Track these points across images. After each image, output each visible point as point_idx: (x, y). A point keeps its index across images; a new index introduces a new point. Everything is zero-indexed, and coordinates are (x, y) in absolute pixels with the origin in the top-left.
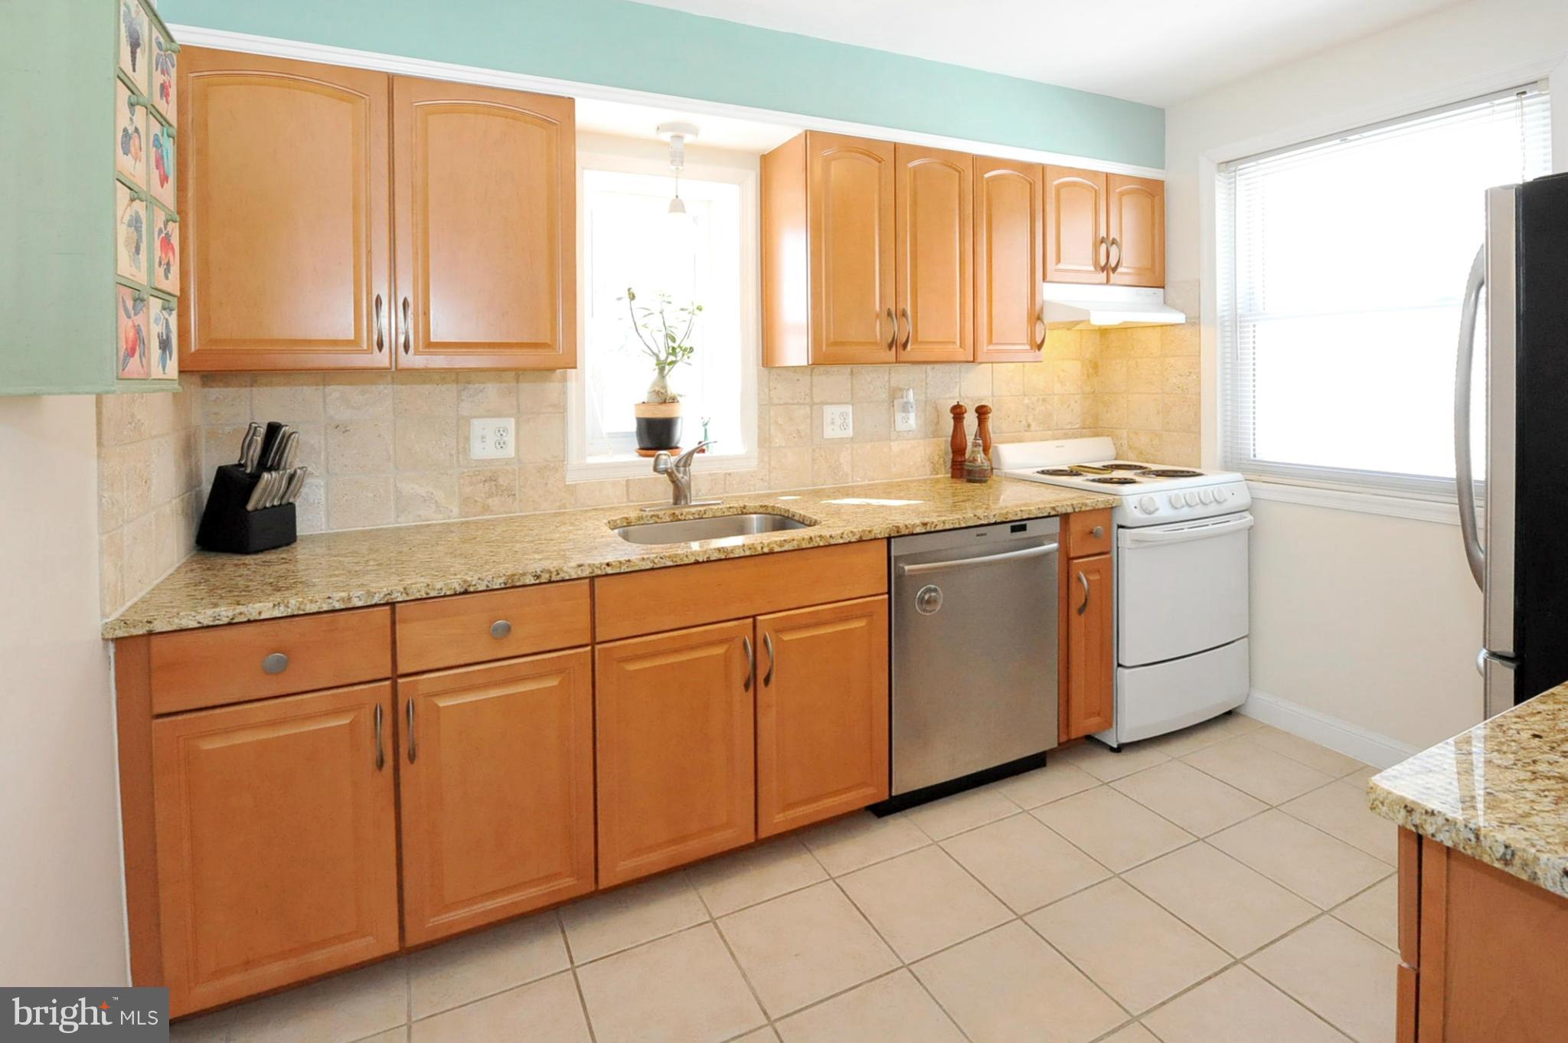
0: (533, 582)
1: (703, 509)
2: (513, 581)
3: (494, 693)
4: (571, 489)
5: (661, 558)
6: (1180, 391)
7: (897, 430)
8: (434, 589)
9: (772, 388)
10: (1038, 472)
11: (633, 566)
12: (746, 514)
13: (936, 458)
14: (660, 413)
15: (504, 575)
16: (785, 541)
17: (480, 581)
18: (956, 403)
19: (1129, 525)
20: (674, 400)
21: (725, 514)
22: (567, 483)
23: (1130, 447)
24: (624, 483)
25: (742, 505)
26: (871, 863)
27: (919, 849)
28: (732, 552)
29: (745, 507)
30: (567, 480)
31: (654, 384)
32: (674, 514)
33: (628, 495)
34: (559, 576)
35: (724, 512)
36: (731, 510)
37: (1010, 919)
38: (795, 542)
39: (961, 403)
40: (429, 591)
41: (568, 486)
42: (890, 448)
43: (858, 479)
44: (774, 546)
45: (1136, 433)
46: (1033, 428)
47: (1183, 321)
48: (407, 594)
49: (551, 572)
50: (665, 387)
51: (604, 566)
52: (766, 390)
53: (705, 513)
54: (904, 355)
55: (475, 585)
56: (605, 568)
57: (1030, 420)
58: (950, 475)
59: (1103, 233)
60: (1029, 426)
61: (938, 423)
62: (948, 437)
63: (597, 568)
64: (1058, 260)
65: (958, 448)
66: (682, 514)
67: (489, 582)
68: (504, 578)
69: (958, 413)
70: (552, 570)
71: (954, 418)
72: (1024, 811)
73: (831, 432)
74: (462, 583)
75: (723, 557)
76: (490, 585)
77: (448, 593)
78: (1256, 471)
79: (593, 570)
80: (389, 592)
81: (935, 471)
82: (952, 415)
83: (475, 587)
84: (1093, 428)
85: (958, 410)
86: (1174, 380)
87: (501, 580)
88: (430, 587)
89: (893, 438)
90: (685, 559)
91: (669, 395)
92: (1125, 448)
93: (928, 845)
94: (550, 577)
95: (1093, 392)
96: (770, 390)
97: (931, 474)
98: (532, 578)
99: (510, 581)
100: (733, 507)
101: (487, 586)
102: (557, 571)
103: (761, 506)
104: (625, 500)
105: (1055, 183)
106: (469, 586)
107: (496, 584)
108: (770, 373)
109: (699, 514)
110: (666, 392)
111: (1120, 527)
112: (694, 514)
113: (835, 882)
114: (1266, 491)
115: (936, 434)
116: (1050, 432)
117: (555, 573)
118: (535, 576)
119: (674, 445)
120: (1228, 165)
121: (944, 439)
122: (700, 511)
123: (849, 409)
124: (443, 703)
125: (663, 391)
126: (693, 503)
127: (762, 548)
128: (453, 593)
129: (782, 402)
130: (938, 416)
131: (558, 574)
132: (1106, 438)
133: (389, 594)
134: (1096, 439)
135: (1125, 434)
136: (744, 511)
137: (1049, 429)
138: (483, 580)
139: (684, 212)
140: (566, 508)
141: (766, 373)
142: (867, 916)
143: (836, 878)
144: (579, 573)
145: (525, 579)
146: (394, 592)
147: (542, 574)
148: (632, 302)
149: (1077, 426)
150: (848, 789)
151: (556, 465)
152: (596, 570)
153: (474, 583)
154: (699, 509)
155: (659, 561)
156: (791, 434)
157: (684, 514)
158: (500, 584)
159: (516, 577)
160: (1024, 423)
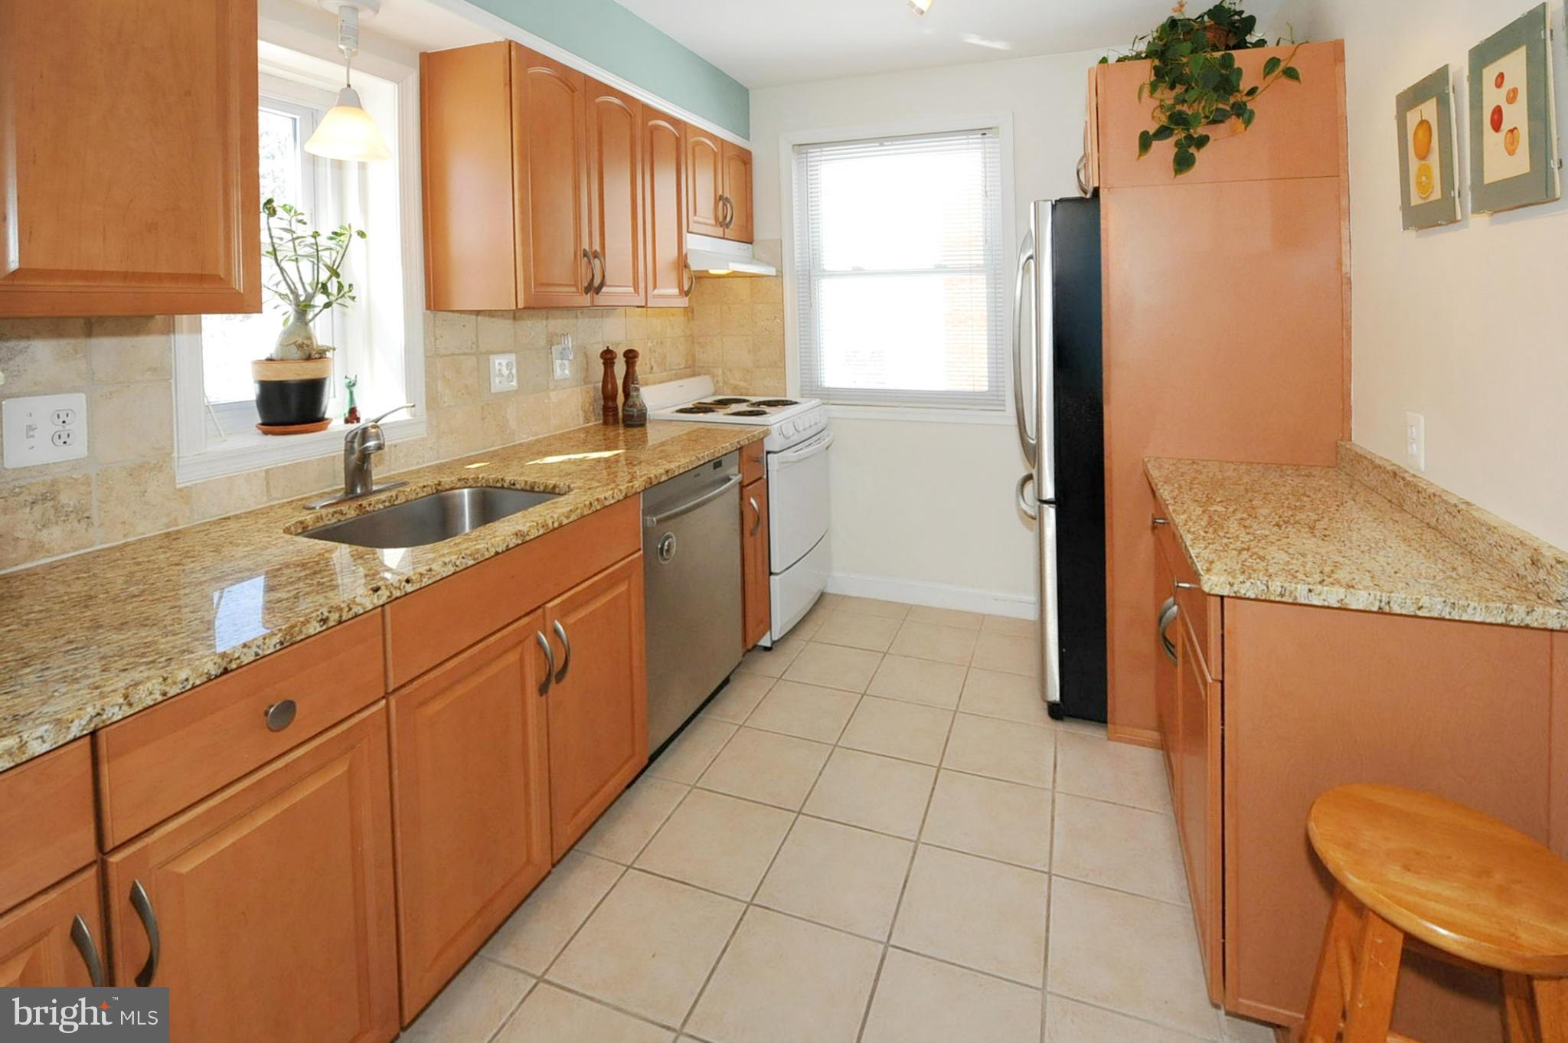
0: (319, 629)
1: (394, 493)
2: (292, 635)
3: (263, 818)
4: (185, 495)
5: (463, 558)
6: (767, 333)
7: (556, 378)
8: (175, 683)
9: (438, 336)
10: (678, 411)
11: (434, 576)
12: (442, 491)
13: (587, 405)
14: (296, 372)
15: (280, 630)
16: (571, 511)
17: (245, 650)
18: (605, 348)
19: (777, 450)
20: (322, 354)
21: (419, 496)
22: (178, 486)
23: (725, 382)
24: (263, 474)
25: (436, 482)
26: (653, 833)
27: (684, 799)
28: (528, 535)
29: (439, 484)
30: (177, 482)
31: (288, 334)
32: (361, 505)
33: (268, 491)
34: (351, 612)
35: (417, 494)
36: (425, 489)
37: (794, 818)
38: (579, 511)
39: (610, 348)
40: (167, 689)
41: (181, 490)
42: (549, 398)
43: (524, 436)
44: (562, 518)
45: (730, 370)
46: (655, 369)
47: (774, 274)
48: (130, 705)
49: (341, 610)
50: (309, 338)
51: (404, 583)
52: (433, 339)
53: (397, 498)
54: (600, 300)
55: (238, 658)
56: (404, 587)
57: (653, 364)
58: (601, 421)
59: (720, 193)
60: (652, 368)
61: (587, 370)
62: (598, 382)
63: (396, 588)
64: (695, 214)
65: (609, 396)
66: (370, 505)
67: (258, 647)
68: (280, 635)
69: (608, 357)
70: (343, 605)
71: (604, 363)
72: (741, 726)
73: (497, 385)
74: (220, 660)
75: (520, 542)
76: (260, 652)
77: (198, 682)
78: (831, 397)
79: (391, 593)
80: (98, 710)
81: (587, 420)
82: (602, 361)
83: (238, 661)
84: (692, 370)
85: (608, 356)
86: (762, 324)
87: (276, 639)
88: (169, 681)
89: (551, 388)
90: (486, 553)
91: (315, 347)
92: (721, 384)
93: (689, 792)
94: (341, 616)
95: (691, 335)
96: (436, 339)
97: (585, 423)
98: (318, 625)
99: (288, 638)
100: (428, 486)
101: (257, 654)
102: (348, 606)
103: (459, 480)
104: (265, 498)
105: (692, 140)
106: (231, 661)
107: (268, 648)
108: (435, 316)
109: (390, 502)
110: (312, 343)
111: (768, 453)
112: (384, 501)
113: (635, 868)
114: (836, 411)
115: (586, 380)
116: (665, 373)
117: (347, 609)
118: (321, 620)
119: (320, 416)
120: (801, 148)
121: (592, 385)
122: (392, 496)
123: (513, 357)
124: (185, 867)
125: (308, 342)
126: (375, 488)
127: (553, 523)
128: (206, 680)
129: (449, 353)
130: (587, 363)
131: (350, 609)
132: (704, 377)
133: (99, 714)
134: (693, 379)
135: (720, 372)
136: (440, 488)
137: (665, 370)
138: (249, 647)
139: (360, 107)
140: (177, 525)
141: (432, 316)
142: (686, 881)
143: (633, 862)
144: (375, 601)
145: (308, 629)
146: (107, 708)
147: (330, 615)
148: (271, 219)
149: (682, 366)
150: (620, 768)
151: (160, 462)
152: (394, 592)
153: (237, 655)
154: (388, 494)
155: (461, 563)
156: (459, 391)
157: (373, 502)
158: (275, 646)
159: (297, 629)
160: (648, 366)
